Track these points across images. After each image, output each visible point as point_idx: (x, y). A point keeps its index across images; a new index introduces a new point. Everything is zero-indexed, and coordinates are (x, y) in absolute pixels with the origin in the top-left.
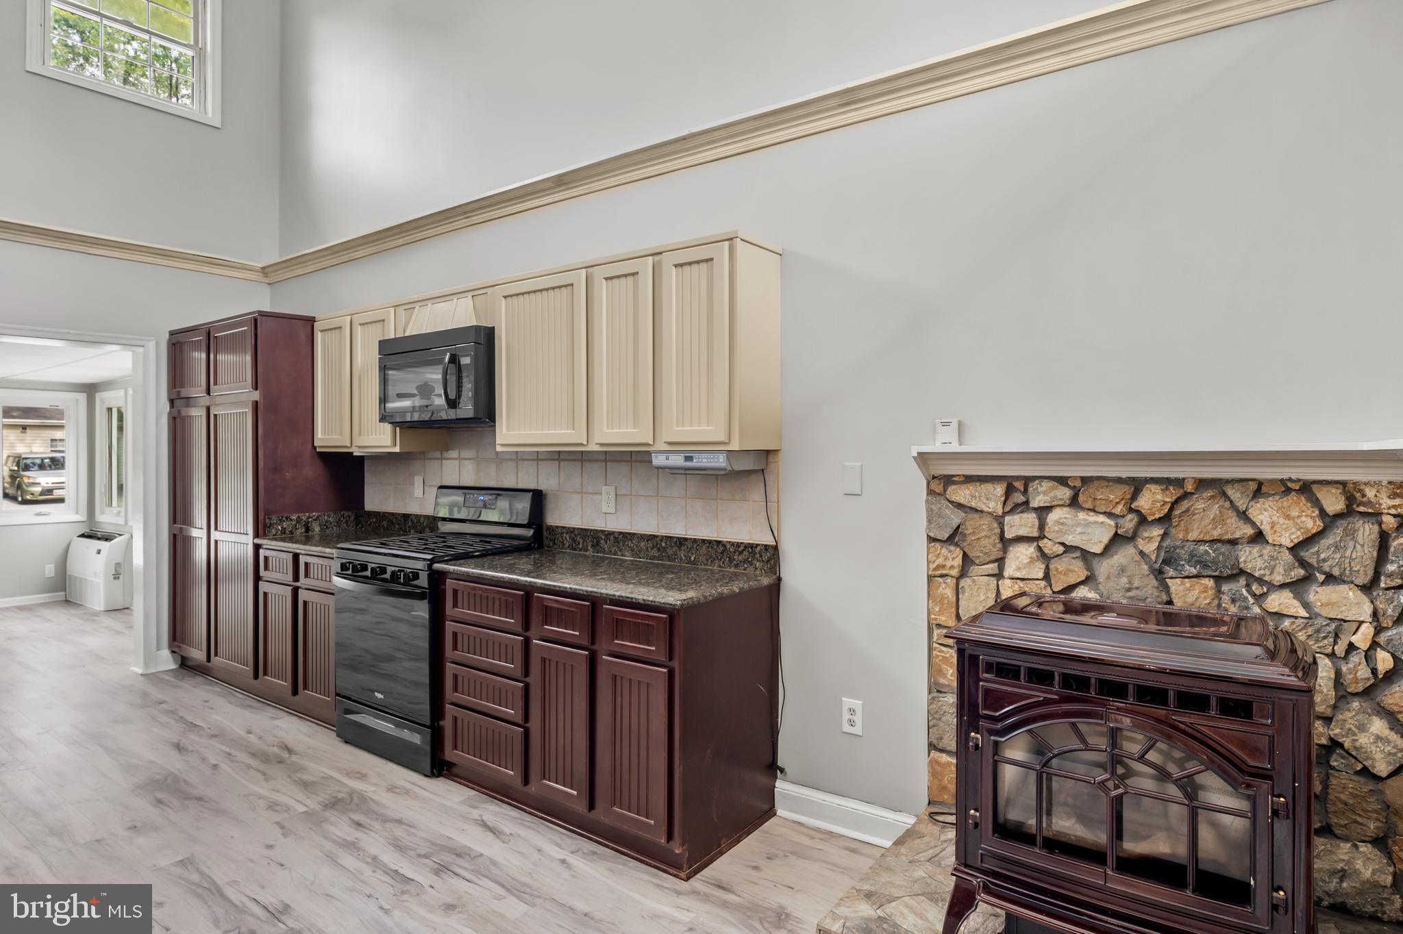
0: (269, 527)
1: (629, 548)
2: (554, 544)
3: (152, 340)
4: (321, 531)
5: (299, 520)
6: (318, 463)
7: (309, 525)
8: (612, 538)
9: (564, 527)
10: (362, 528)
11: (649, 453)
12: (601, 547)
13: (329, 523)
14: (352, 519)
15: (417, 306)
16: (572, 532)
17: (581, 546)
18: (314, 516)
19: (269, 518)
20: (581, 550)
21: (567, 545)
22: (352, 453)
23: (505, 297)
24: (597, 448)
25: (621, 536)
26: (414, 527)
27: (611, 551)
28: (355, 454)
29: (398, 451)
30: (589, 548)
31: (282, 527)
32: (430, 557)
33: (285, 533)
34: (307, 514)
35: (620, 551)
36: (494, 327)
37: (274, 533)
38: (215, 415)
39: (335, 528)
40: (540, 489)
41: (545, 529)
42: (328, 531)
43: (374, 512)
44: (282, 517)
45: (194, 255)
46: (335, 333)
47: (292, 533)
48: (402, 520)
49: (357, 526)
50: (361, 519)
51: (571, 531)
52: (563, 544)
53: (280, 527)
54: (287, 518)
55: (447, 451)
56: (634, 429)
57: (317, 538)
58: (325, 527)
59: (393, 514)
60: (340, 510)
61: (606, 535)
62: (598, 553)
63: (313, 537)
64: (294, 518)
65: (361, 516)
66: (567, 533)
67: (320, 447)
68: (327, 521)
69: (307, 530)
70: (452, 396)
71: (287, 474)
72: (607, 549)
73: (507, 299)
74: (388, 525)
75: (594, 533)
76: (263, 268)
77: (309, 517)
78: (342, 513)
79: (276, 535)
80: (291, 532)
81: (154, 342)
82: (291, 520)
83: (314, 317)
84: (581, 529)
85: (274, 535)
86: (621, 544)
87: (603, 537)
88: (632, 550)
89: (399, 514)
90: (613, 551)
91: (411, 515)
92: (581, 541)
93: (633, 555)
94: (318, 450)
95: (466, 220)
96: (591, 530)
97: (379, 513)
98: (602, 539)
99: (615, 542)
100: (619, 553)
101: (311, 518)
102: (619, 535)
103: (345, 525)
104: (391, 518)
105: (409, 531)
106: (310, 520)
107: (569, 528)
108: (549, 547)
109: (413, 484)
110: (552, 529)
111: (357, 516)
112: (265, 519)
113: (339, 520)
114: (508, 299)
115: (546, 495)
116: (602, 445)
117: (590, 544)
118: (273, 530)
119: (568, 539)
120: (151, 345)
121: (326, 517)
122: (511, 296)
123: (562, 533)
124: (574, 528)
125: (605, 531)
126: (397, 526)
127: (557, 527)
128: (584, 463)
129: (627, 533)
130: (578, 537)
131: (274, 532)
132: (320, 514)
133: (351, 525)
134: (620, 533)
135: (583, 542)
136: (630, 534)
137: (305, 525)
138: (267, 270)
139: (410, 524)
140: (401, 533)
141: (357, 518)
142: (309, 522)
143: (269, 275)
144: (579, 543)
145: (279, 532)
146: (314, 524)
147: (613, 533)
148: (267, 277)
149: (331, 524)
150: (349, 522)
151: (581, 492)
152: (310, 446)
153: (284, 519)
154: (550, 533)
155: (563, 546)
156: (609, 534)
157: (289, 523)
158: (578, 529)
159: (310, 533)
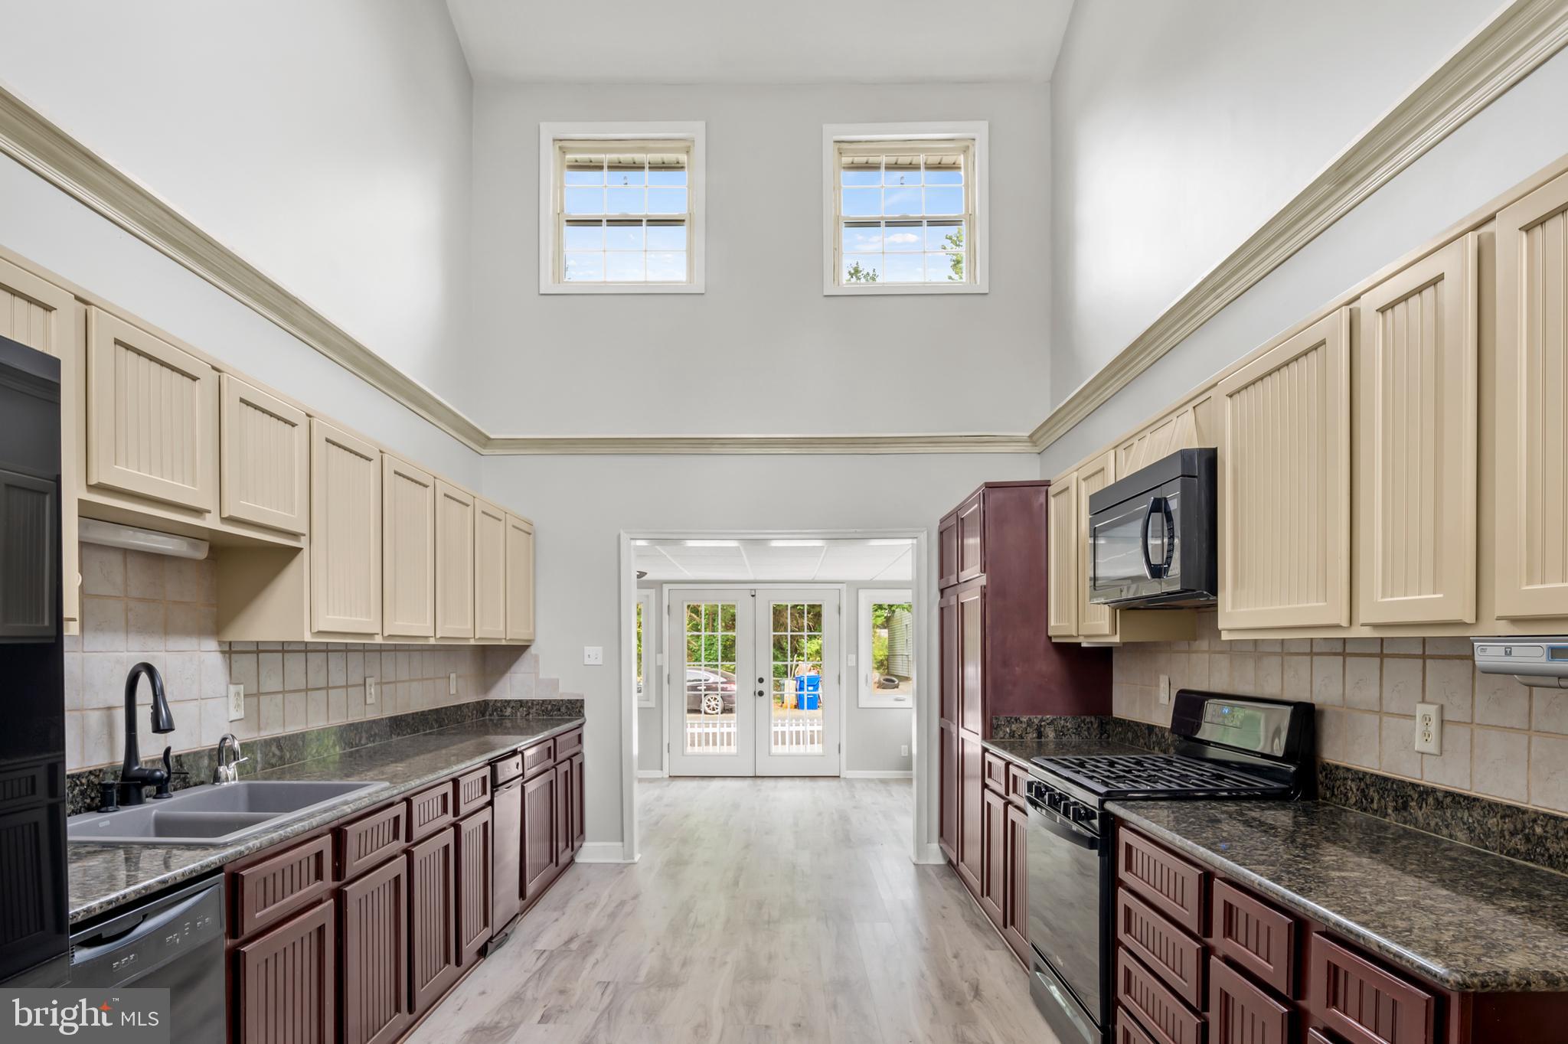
0: (996, 729)
1: (1464, 824)
2: (1333, 794)
3: (923, 532)
4: (1056, 737)
5: (1030, 723)
6: (1054, 656)
7: (1042, 729)
8: (1431, 800)
9: (1348, 770)
10: (1108, 737)
11: (1468, 642)
12: (1411, 814)
13: (1066, 729)
14: (1096, 726)
15: (1135, 440)
16: (1361, 780)
17: (1375, 806)
18: (1048, 719)
19: (996, 718)
20: (1375, 812)
21: (1353, 800)
22: (1080, 643)
23: (1231, 396)
24: (1367, 633)
25: (1449, 800)
26: (1159, 744)
27: (1428, 824)
28: (1084, 645)
29: (1118, 641)
30: (1390, 811)
31: (1011, 730)
32: (1102, 789)
33: (1013, 737)
34: (1040, 717)
35: (1447, 827)
36: (1217, 448)
37: (1002, 736)
38: (962, 604)
39: (1073, 736)
40: (1313, 702)
41: (1319, 768)
42: (1064, 739)
43: (1120, 719)
44: (1011, 718)
45: (961, 436)
46: (1065, 495)
47: (1023, 738)
48: (1147, 732)
49: (1102, 734)
50: (1108, 727)
51: (1360, 777)
52: (1347, 799)
53: (1008, 730)
54: (1016, 720)
55: (1196, 640)
56: (1434, 593)
57: (1052, 746)
58: (1061, 733)
59: (1137, 724)
60: (1081, 715)
61: (1421, 794)
62: (1405, 822)
63: (1047, 744)
64: (1025, 720)
65: (1107, 723)
66: (1353, 780)
67: (1056, 637)
68: (1063, 727)
69: (1040, 735)
70: (1156, 560)
71: (1017, 668)
72: (1421, 819)
73: (1234, 397)
74: (1133, 738)
75: (1398, 785)
76: (1031, 437)
77: (1042, 720)
78: (1083, 718)
79: (1003, 738)
80: (1021, 737)
81: (926, 532)
82: (1021, 722)
83: (1050, 481)
84: (1377, 776)
85: (1001, 738)
86: (1448, 815)
87: (1416, 796)
88: (1471, 830)
89: (1143, 724)
90: (1433, 824)
91: (1156, 726)
92: (1376, 798)
93: (1472, 839)
94: (1054, 640)
95: (1217, 301)
96: (1394, 781)
97: (1124, 720)
98: (1413, 800)
99: (1436, 809)
100: (1445, 831)
101: (1044, 721)
102: (1445, 797)
103: (1086, 733)
104: (1136, 728)
105: (1154, 748)
106: (1043, 723)
107: (1357, 772)
108: (1325, 798)
109: (1158, 686)
110: (1332, 770)
111: (1102, 723)
112: (991, 720)
113: (1079, 726)
114: (1237, 397)
115: (1321, 712)
116: (1376, 626)
117: (1391, 804)
118: (1001, 733)
119: (1355, 790)
120: (923, 536)
121: (1062, 722)
122: (1238, 392)
123: (1345, 779)
124: (1365, 774)
125: (1418, 786)
126: (1142, 740)
127: (1337, 767)
128: (1386, 660)
129: (1460, 795)
130: (1372, 789)
131: (1001, 734)
132: (1055, 717)
133: (1094, 734)
134: (1447, 794)
135: (1379, 800)
136: (1466, 798)
137: (1036, 729)
138: (1035, 438)
139: (1154, 739)
140: (1146, 749)
141: (1101, 724)
142: (1041, 726)
143: (1038, 443)
144: (1372, 801)
145: (1007, 735)
146: (1047, 729)
147: (1434, 790)
148: (1036, 446)
149: (1068, 730)
150: (1092, 730)
151: (1380, 712)
152: (1044, 637)
153: (1013, 720)
154: (1326, 775)
155: (1346, 801)
156: (1425, 793)
157: (1018, 725)
158: (1372, 775)
159: (1043, 740)
